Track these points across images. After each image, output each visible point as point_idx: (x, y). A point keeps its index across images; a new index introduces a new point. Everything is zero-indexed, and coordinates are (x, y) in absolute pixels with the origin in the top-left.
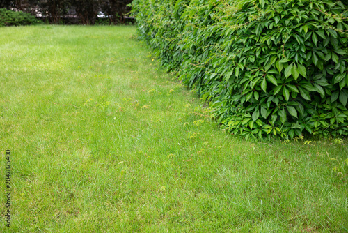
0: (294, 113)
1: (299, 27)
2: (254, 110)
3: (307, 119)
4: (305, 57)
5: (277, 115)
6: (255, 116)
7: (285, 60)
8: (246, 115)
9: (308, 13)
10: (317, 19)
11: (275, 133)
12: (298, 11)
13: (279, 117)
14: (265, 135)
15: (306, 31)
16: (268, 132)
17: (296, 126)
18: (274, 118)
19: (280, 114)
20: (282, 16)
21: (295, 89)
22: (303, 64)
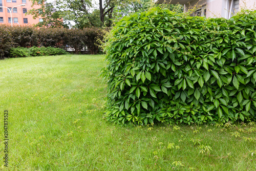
0: (145, 106)
1: (145, 46)
2: (121, 104)
3: (158, 111)
4: (150, 66)
5: (135, 107)
6: (122, 107)
7: (137, 68)
8: (116, 108)
9: (151, 36)
10: (158, 40)
11: (134, 121)
12: (146, 34)
13: (136, 109)
14: (127, 122)
15: (149, 48)
16: (129, 119)
17: (149, 116)
18: (133, 110)
19: (137, 107)
20: (134, 38)
21: (145, 89)
22: (149, 71)
